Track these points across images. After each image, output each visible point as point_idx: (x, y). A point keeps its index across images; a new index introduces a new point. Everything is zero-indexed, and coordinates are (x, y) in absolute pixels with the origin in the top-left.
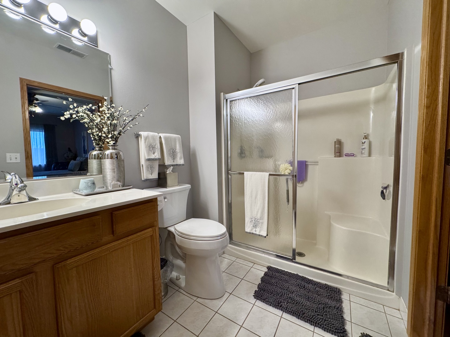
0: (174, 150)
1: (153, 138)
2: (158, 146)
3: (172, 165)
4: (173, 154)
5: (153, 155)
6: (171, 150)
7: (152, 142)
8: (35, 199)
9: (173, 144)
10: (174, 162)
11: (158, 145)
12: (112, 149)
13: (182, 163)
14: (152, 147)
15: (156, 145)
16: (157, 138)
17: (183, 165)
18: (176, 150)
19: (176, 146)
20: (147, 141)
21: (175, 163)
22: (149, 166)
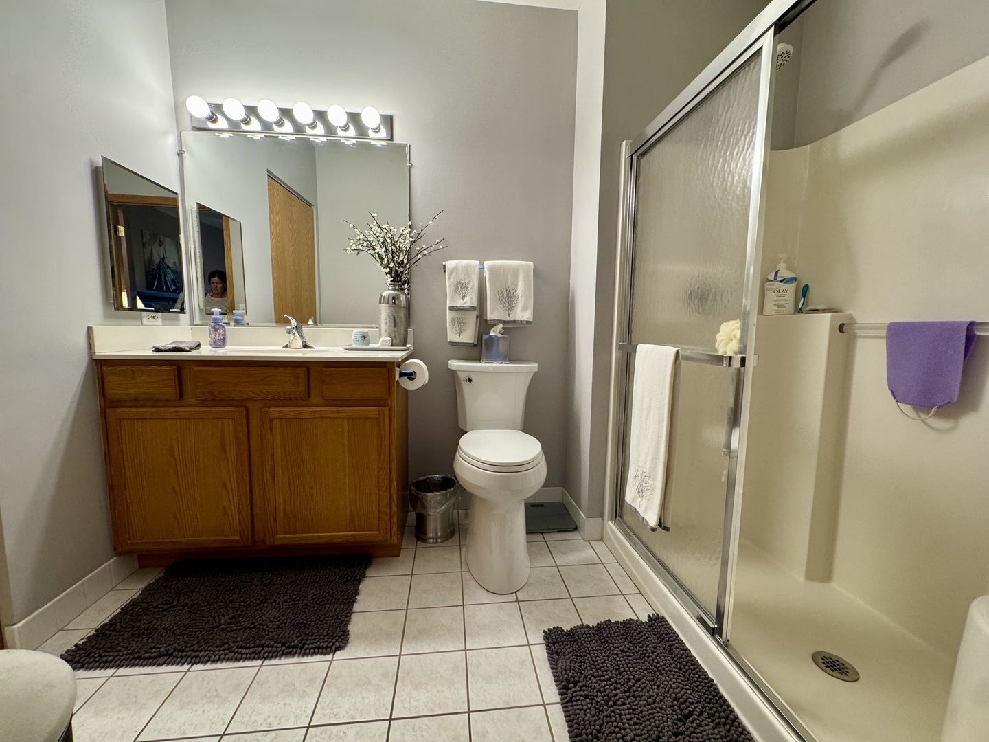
0: (512, 292)
1: (467, 270)
2: (473, 285)
3: (504, 322)
4: (508, 300)
5: (461, 300)
6: (505, 293)
7: (462, 277)
8: (311, 347)
9: (510, 281)
10: (509, 315)
11: (475, 283)
12: (392, 289)
13: (525, 319)
14: (461, 287)
15: (469, 282)
16: (474, 270)
17: (528, 322)
18: (516, 291)
19: (516, 286)
20: (454, 274)
21: (511, 318)
22: (456, 320)
